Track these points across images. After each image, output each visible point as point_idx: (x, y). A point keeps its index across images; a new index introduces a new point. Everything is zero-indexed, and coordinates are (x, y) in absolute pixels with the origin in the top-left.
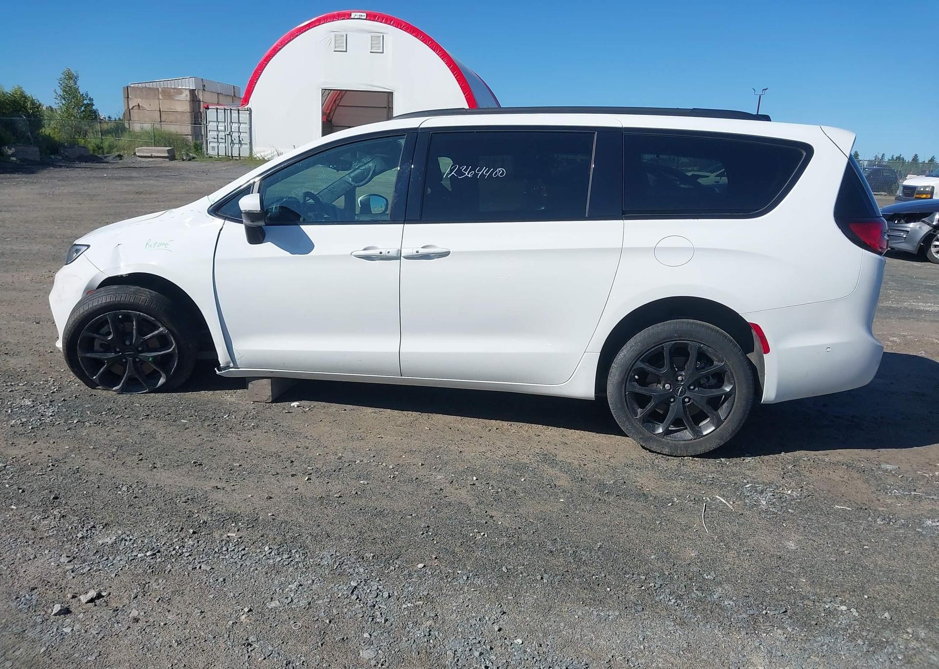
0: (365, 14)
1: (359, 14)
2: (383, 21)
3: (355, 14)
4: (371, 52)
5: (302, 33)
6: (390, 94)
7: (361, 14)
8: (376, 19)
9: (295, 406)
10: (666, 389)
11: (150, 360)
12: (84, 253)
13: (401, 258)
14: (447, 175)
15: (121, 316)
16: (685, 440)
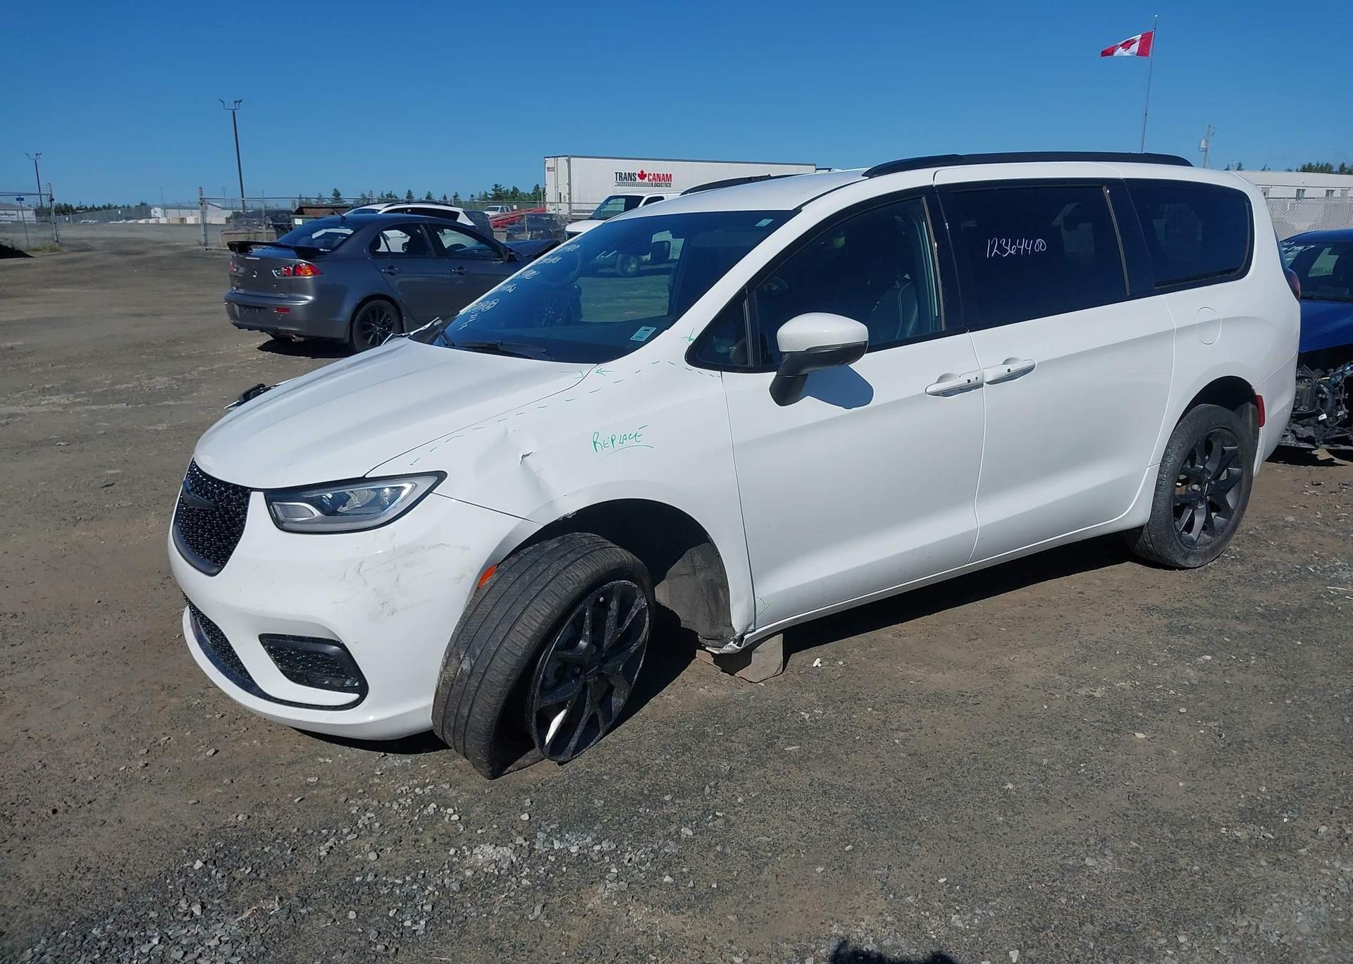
9: (820, 665)
10: (1195, 491)
11: (620, 669)
12: (434, 491)
13: (984, 384)
14: (990, 254)
15: (602, 596)
16: (1208, 544)
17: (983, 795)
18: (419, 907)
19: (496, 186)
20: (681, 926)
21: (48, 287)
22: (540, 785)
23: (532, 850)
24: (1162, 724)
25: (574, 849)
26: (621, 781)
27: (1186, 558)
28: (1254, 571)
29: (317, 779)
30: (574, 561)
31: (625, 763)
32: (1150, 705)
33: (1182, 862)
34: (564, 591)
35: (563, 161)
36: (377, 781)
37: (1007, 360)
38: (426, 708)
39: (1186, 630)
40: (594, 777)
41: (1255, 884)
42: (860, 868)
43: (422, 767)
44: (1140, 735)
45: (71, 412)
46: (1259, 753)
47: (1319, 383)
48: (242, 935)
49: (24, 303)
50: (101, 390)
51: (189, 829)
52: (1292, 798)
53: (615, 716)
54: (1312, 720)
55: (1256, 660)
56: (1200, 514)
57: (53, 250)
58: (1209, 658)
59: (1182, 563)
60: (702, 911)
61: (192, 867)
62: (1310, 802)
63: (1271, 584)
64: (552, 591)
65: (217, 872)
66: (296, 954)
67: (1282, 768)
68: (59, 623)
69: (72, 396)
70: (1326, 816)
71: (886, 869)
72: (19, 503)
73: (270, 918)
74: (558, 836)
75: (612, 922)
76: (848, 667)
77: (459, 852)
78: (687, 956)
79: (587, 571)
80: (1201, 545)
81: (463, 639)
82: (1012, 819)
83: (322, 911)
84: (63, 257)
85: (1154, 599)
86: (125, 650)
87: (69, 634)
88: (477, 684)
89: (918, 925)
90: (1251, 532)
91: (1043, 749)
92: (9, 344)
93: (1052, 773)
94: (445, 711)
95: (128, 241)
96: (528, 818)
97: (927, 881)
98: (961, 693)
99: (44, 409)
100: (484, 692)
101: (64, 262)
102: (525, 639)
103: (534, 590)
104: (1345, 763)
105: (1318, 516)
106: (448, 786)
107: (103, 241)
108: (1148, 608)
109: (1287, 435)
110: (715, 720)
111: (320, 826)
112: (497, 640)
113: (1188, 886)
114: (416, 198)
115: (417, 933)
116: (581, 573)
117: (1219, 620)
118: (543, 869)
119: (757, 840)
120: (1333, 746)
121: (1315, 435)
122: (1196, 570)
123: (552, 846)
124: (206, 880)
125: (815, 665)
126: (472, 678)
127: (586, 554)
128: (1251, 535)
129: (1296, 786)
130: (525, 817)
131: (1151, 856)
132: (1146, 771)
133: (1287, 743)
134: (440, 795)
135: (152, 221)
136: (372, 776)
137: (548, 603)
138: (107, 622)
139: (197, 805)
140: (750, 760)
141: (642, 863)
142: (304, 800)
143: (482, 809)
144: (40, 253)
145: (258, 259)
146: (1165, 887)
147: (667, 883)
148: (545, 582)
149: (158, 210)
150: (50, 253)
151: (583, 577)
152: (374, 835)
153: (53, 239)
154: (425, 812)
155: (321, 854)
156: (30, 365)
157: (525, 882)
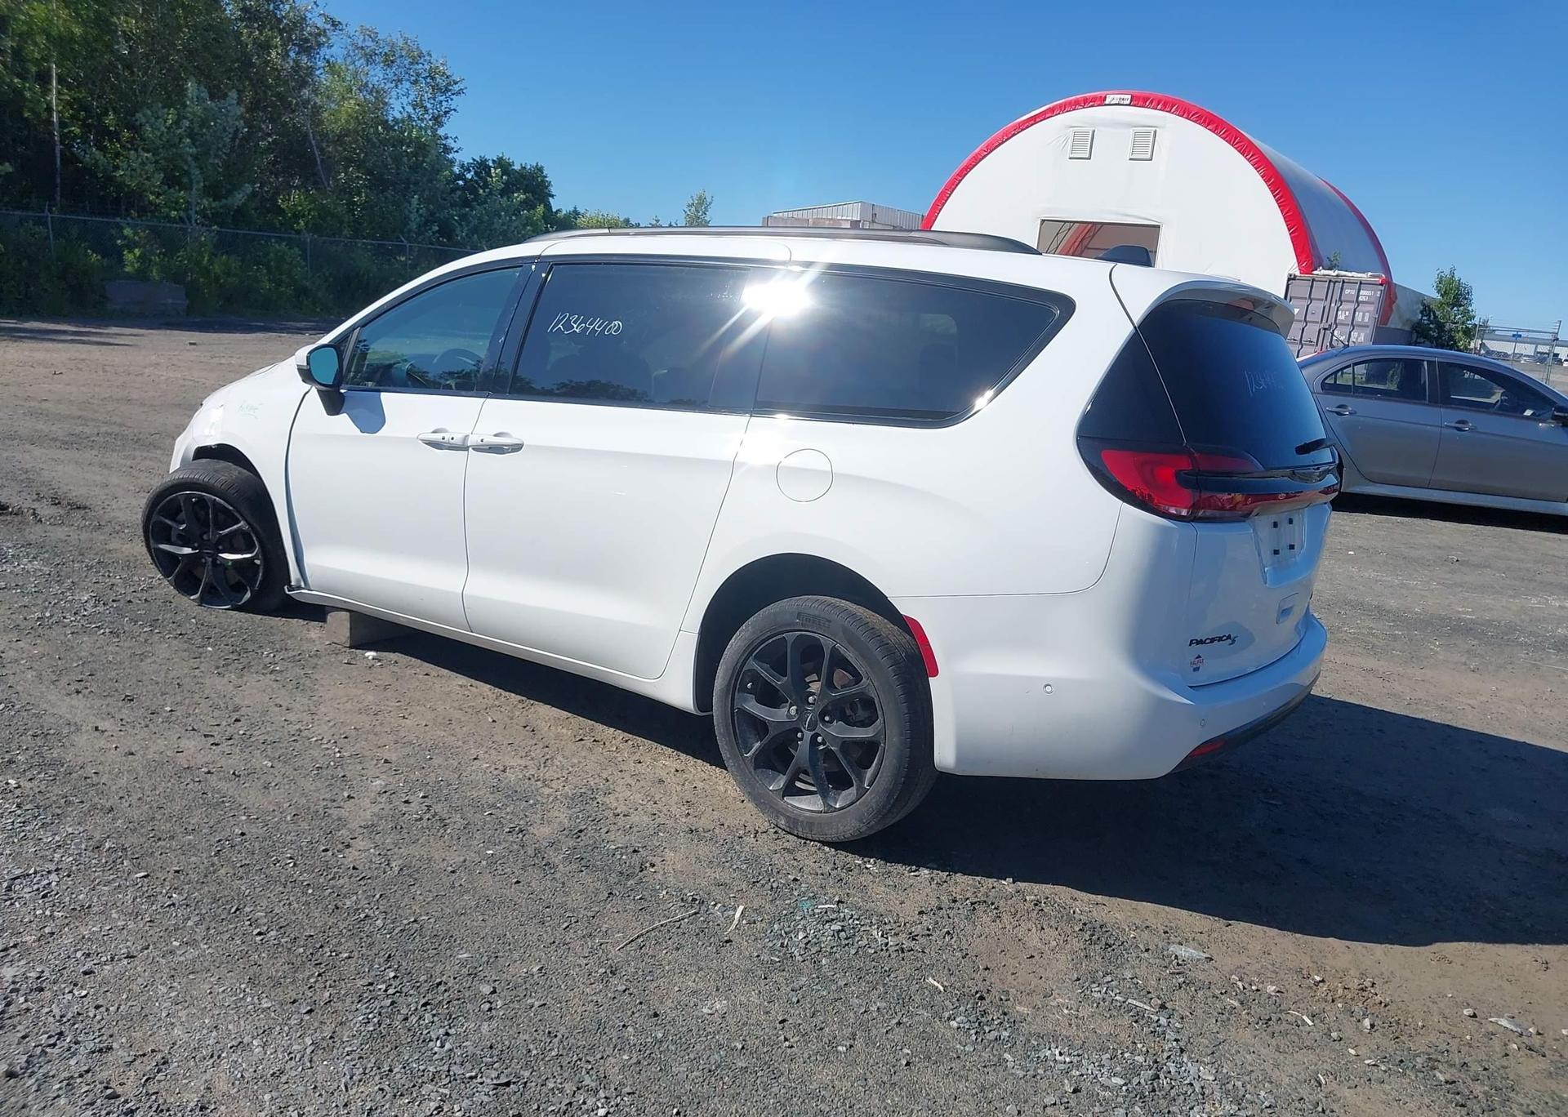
0: (1129, 97)
1: (1119, 96)
2: (1159, 107)
3: (1112, 96)
4: (1131, 159)
5: (1023, 130)
6: (1155, 228)
7: (1122, 96)
8: (1147, 104)
9: (368, 656)
15: (195, 499)
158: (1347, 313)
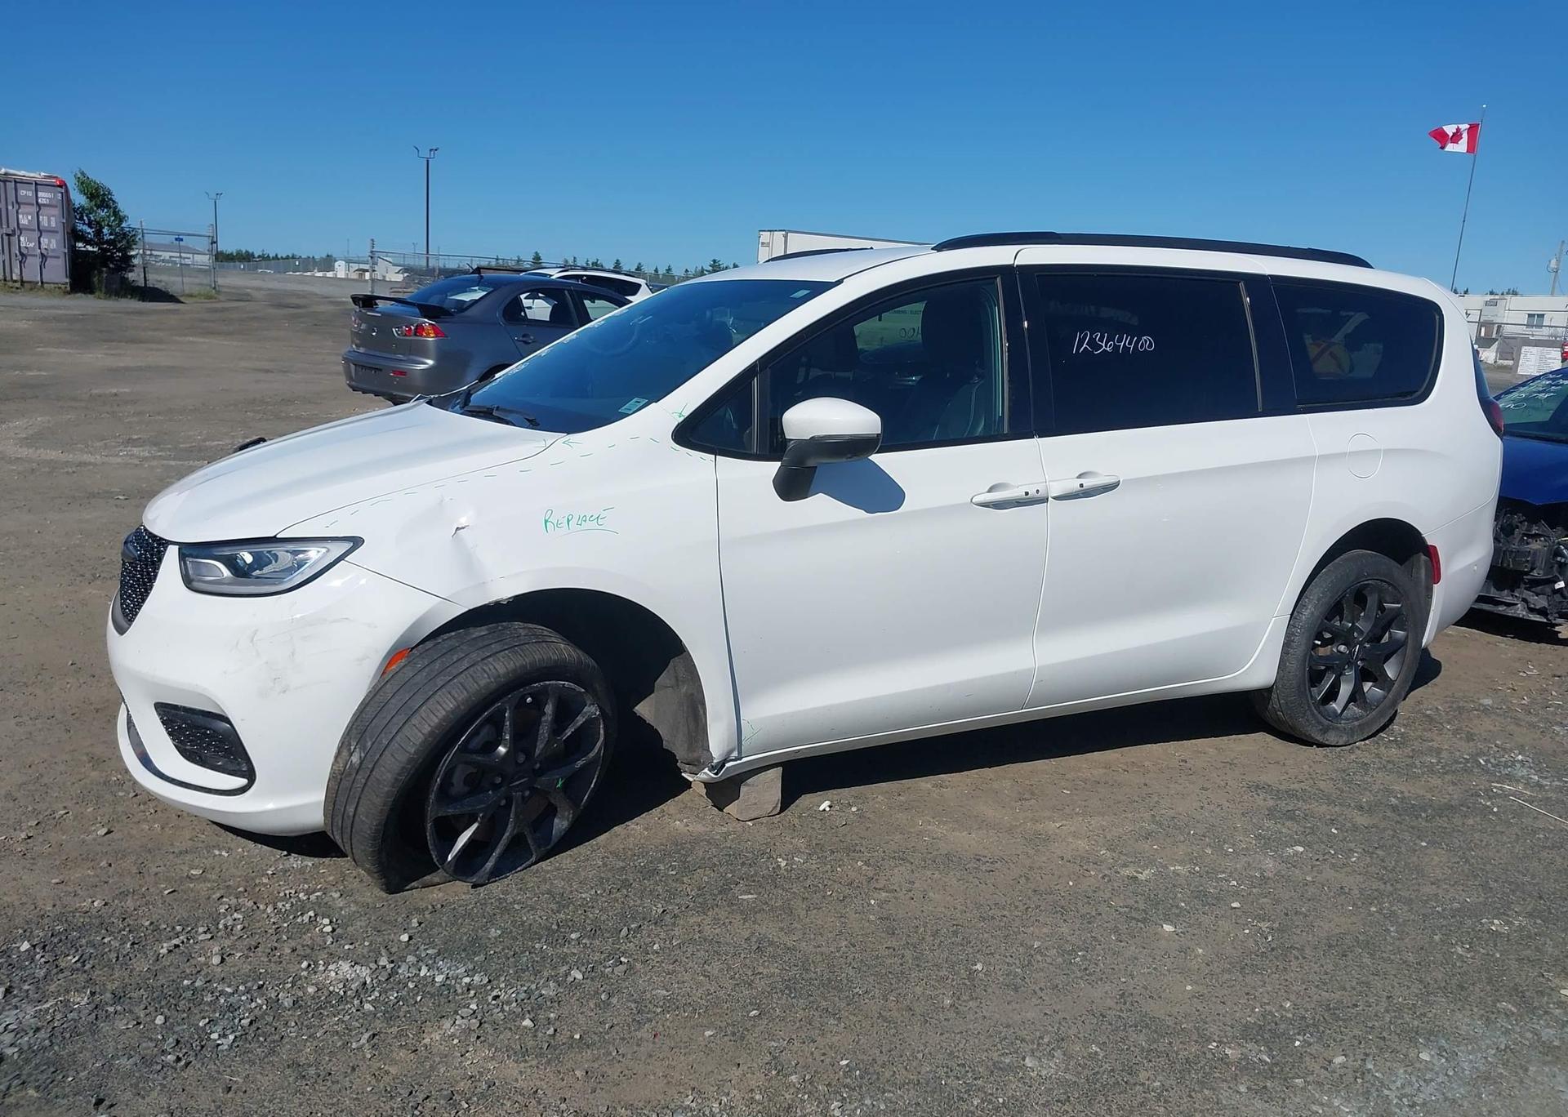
9: (828, 809)
10: (1341, 652)
11: (559, 785)
12: (346, 559)
13: (1050, 499)
14: (1078, 349)
15: (531, 697)
16: (1357, 719)
17: (944, 973)
18: (236, 1021)
19: (714, 261)
20: (515, 1073)
21: (186, 335)
22: (439, 906)
23: (394, 972)
24: (1203, 918)
25: (439, 979)
26: (533, 912)
27: (1325, 733)
28: (1410, 757)
29: (201, 871)
30: (497, 653)
31: (548, 894)
32: (1200, 895)
33: (1143, 1075)
34: (475, 685)
35: (779, 236)
36: (265, 880)
37: (1082, 474)
38: (318, 803)
39: (1290, 816)
40: (505, 904)
41: (1220, 1112)
42: (755, 1038)
43: (322, 871)
44: (1168, 928)
45: (146, 466)
46: (1305, 964)
47: (1559, 544)
48: (33, 1026)
49: (152, 350)
50: (188, 445)
51: (38, 909)
52: (1319, 1020)
53: (555, 839)
54: (1392, 934)
55: (1358, 858)
56: (1348, 681)
57: (210, 297)
58: (1301, 849)
59: (1320, 738)
60: (549, 1062)
61: (19, 948)
62: (1340, 1026)
63: (1423, 773)
64: (461, 684)
65: (42, 957)
66: (81, 1053)
67: (1325, 984)
68: (19, 682)
69: (155, 448)
70: (1353, 1046)
71: (786, 1042)
72: (44, 555)
73: (71, 1012)
74: (430, 962)
75: (442, 1062)
76: (861, 815)
77: (313, 966)
78: (505, 1108)
79: (509, 664)
80: (1348, 719)
81: (356, 729)
82: (964, 1004)
83: (131, 1011)
84: (219, 305)
85: (1270, 777)
86: (74, 717)
87: (24, 693)
88: (363, 781)
89: (789, 1108)
90: (1428, 712)
91: (1045, 930)
92: (114, 391)
93: (1040, 958)
94: (333, 809)
95: (293, 294)
96: (407, 939)
97: (828, 1061)
98: (978, 857)
99: (119, 460)
100: (370, 790)
101: (216, 310)
102: (420, 734)
103: (441, 680)
104: (1409, 987)
105: (1524, 702)
106: (338, 894)
107: (268, 292)
108: (1258, 786)
109: (1517, 604)
110: (675, 857)
111: (178, 921)
112: (390, 733)
113: (1135, 1104)
114: (625, 269)
115: (220, 1047)
116: (501, 666)
117: (1337, 809)
118: (395, 995)
119: (653, 993)
120: (1404, 966)
121: (1549, 605)
122: (1339, 749)
123: (418, 972)
124: (27, 963)
125: (821, 808)
126: (360, 772)
127: (516, 646)
128: (1428, 716)
129: (1331, 1006)
130: (405, 938)
131: (1108, 1064)
132: (1155, 969)
133: (1346, 956)
134: (326, 903)
135: (330, 274)
136: (263, 875)
137: (453, 697)
138: (69, 686)
139: (61, 886)
140: (692, 904)
141: (508, 1003)
142: (176, 893)
143: (363, 924)
144: (194, 299)
145: (379, 315)
146: (1106, 1101)
147: (525, 1027)
148: (455, 672)
149: (342, 263)
150: (206, 301)
151: (502, 671)
152: (232, 937)
153: (211, 286)
154: (299, 920)
155: (161, 951)
156: (126, 414)
157: (368, 1007)
158: (30, 217)
